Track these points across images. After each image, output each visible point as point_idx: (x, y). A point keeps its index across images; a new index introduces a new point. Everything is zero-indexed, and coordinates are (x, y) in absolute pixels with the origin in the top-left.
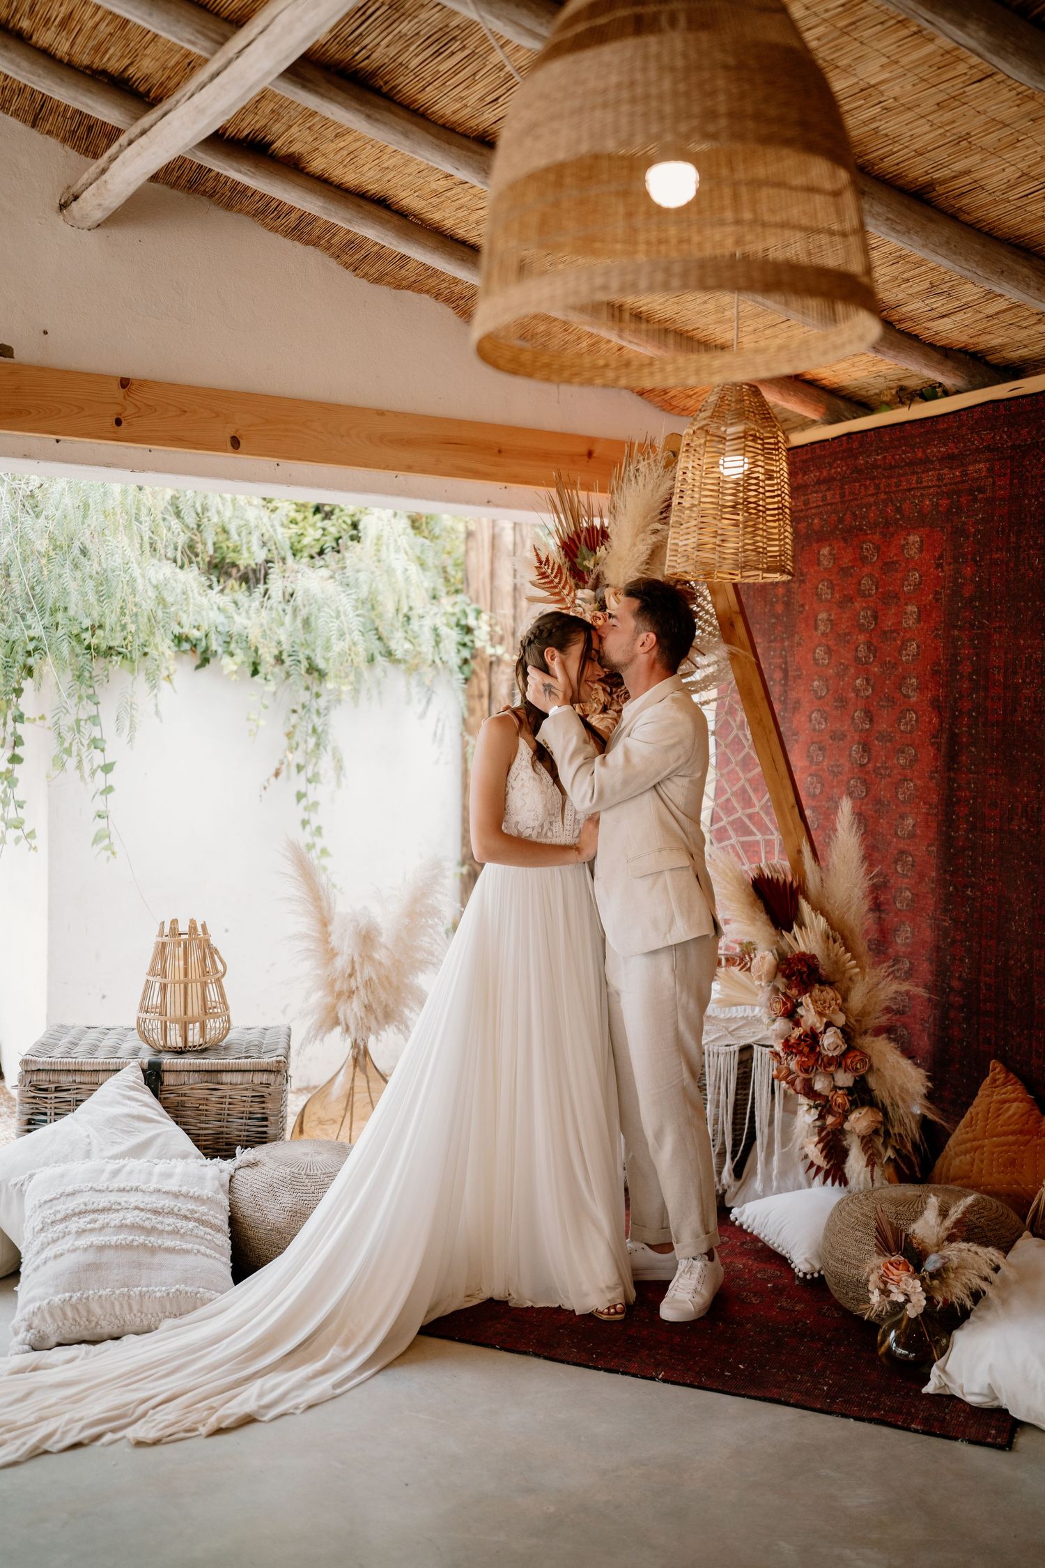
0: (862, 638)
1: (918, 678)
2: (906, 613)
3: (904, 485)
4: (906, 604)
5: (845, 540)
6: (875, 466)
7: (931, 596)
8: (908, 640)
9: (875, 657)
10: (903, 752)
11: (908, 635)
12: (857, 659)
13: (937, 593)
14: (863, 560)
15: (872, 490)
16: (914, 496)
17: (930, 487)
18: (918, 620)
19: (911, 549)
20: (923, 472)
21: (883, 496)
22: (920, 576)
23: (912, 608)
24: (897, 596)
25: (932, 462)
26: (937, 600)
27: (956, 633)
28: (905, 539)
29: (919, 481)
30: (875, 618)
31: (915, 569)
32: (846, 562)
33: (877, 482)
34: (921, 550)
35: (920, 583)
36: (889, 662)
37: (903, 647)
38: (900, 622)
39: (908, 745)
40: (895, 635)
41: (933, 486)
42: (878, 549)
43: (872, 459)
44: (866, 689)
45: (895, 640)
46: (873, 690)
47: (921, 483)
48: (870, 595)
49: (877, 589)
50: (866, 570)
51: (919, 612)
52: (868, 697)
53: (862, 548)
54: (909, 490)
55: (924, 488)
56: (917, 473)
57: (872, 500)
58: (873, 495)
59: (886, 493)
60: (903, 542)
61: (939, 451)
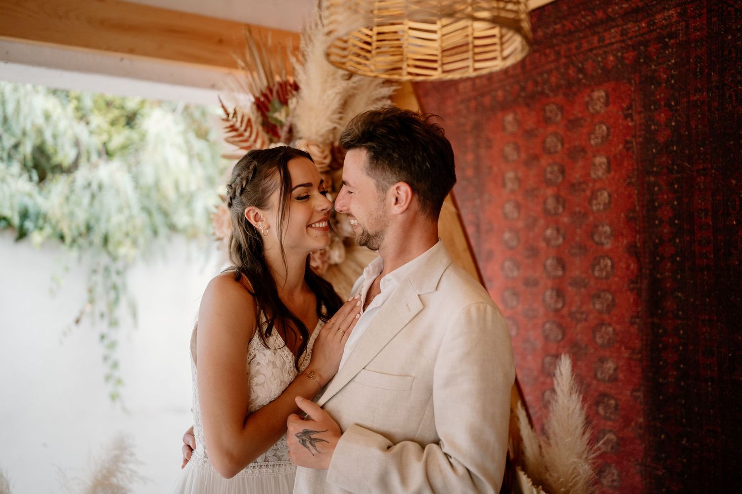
0: (550, 192)
1: (611, 226)
2: (594, 165)
3: (585, 46)
4: (594, 156)
5: (528, 105)
6: (555, 35)
7: (621, 146)
8: (598, 190)
9: (564, 207)
10: (599, 297)
11: (598, 185)
12: (546, 212)
13: (627, 142)
14: (547, 121)
15: (552, 57)
16: (597, 55)
17: (612, 44)
18: (608, 170)
19: (596, 104)
20: (605, 31)
21: (563, 60)
22: (608, 129)
23: (601, 160)
24: (583, 150)
25: (614, 20)
26: (628, 149)
27: (652, 179)
28: (589, 96)
29: (601, 40)
30: (562, 171)
31: (601, 123)
32: (530, 124)
33: (557, 48)
34: (607, 104)
35: (608, 135)
36: (580, 213)
37: (594, 195)
38: (588, 174)
39: (604, 291)
40: (584, 186)
41: (617, 42)
42: (561, 108)
43: (549, 31)
44: (557, 239)
45: (584, 190)
46: (564, 239)
47: (603, 40)
48: (556, 152)
49: (563, 144)
50: (550, 129)
51: (609, 162)
52: (559, 246)
53: (544, 110)
54: (591, 50)
55: (606, 46)
56: (598, 33)
57: (553, 66)
58: (553, 61)
59: (566, 57)
60: (587, 99)
61: (622, 8)
